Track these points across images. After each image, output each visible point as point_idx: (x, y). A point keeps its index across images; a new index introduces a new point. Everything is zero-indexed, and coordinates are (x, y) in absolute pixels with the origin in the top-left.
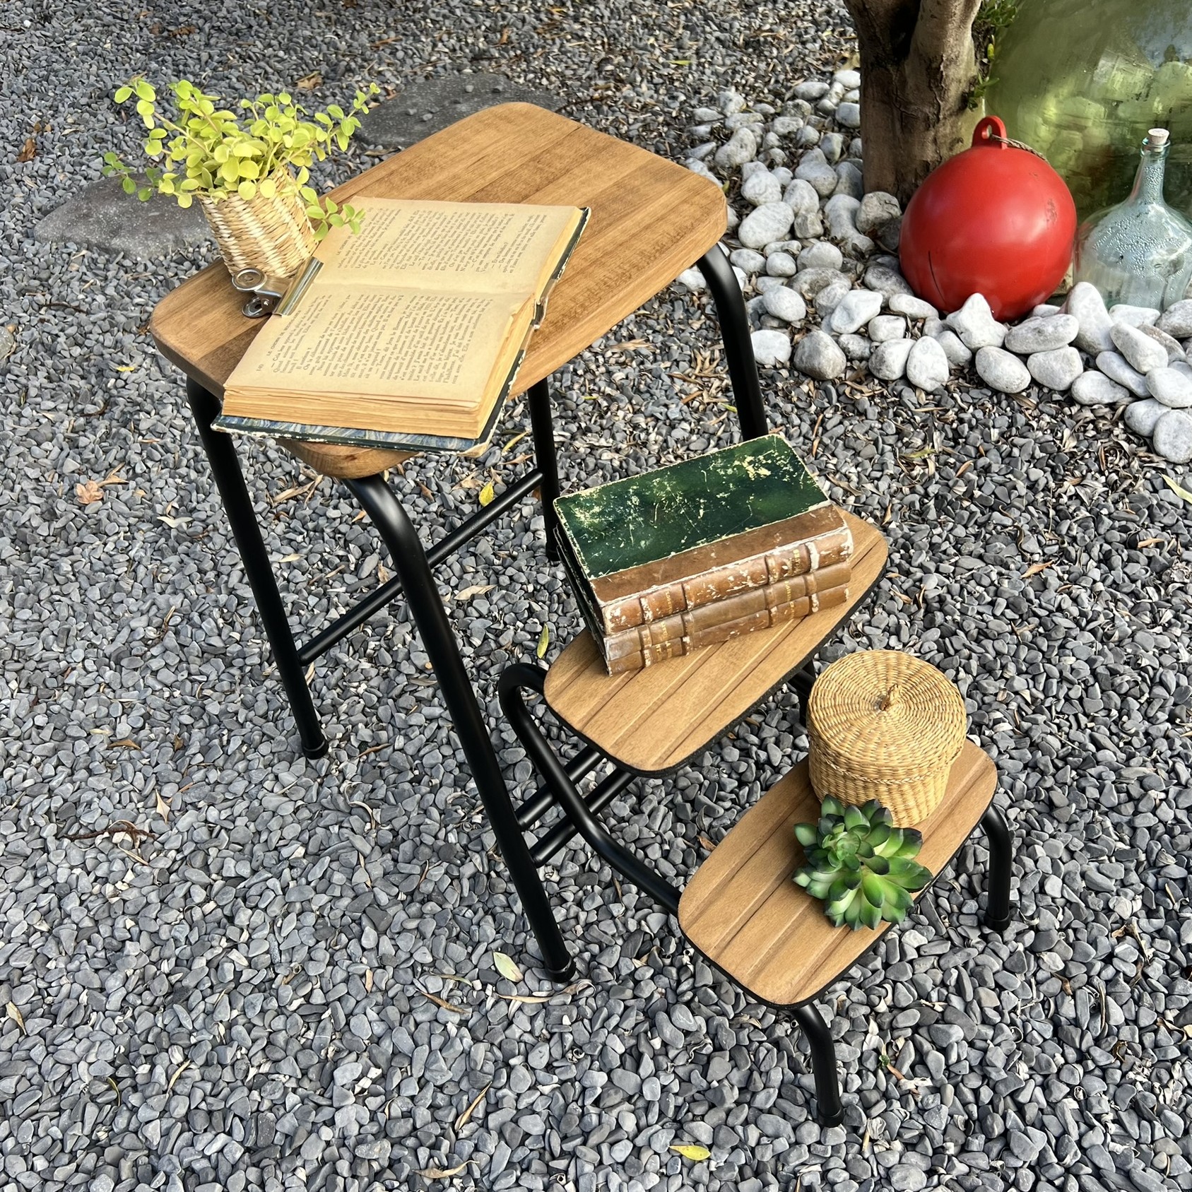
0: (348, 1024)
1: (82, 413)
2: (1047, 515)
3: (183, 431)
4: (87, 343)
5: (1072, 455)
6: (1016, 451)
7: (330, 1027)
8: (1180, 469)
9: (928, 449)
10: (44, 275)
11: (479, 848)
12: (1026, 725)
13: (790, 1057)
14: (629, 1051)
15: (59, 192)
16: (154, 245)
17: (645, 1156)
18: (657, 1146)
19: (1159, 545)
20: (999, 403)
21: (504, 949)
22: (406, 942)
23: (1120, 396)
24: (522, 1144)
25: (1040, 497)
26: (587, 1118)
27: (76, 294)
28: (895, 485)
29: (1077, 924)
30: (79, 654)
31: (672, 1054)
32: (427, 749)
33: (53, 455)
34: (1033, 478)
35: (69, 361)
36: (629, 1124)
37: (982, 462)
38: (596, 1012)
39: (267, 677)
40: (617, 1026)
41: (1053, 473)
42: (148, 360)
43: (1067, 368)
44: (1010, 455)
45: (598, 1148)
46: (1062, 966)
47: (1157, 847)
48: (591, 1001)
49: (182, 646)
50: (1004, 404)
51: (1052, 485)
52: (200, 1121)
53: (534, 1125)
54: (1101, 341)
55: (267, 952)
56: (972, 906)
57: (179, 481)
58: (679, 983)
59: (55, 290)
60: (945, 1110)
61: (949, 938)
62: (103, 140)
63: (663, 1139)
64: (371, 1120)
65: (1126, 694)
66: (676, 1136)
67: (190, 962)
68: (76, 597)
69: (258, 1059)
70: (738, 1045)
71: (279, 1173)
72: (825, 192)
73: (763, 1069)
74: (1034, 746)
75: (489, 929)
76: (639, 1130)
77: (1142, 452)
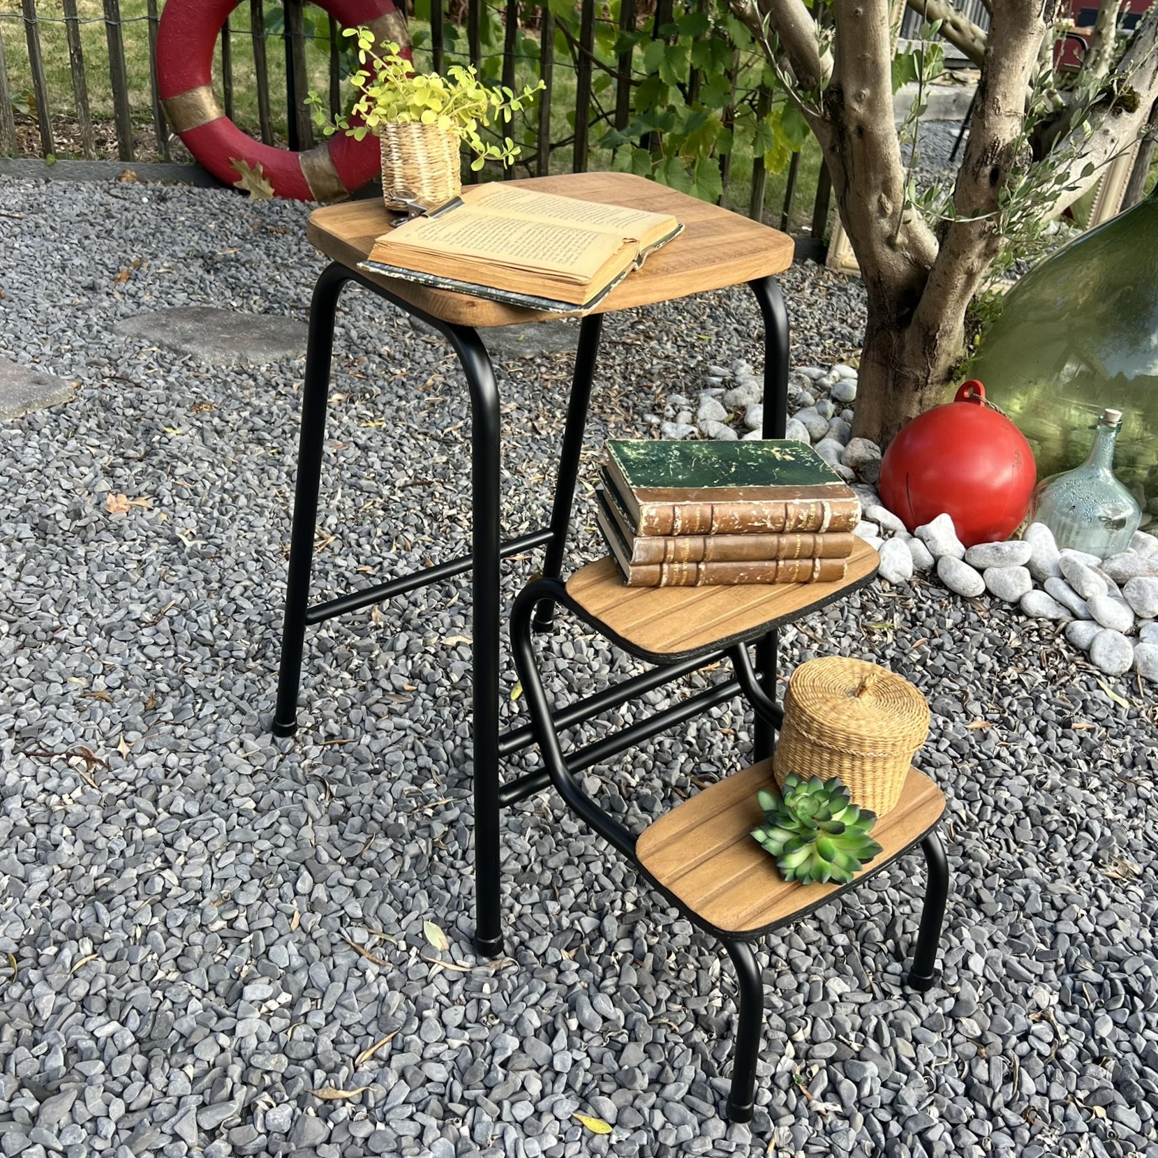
0: (266, 953)
1: (122, 455)
2: (991, 691)
3: (213, 484)
4: (142, 407)
5: (1017, 650)
6: (967, 638)
7: (248, 951)
8: (1112, 680)
9: (888, 623)
10: (114, 357)
11: (426, 834)
12: (960, 838)
13: (704, 1061)
14: (545, 1026)
15: (143, 308)
16: (219, 356)
17: (547, 1118)
18: (559, 1112)
19: (1090, 730)
20: (955, 603)
21: (435, 920)
22: (340, 894)
23: (1063, 614)
24: (423, 1085)
25: (986, 676)
26: (493, 1074)
27: (140, 375)
28: (855, 645)
29: (995, 1001)
30: (74, 619)
31: (587, 1035)
32: (391, 749)
33: (87, 479)
34: (981, 661)
35: (120, 418)
36: (535, 1087)
37: (936, 641)
38: (517, 989)
39: (249, 670)
40: (536, 1004)
41: (999, 660)
42: (194, 430)
43: (1018, 582)
44: (961, 640)
45: (499, 1104)
46: (979, 1033)
47: (1076, 953)
48: (514, 978)
49: (173, 632)
50: (959, 604)
51: (997, 668)
52: (97, 1005)
53: (438, 1073)
54: (1051, 569)
55: (200, 878)
56: (896, 967)
57: (201, 516)
58: (603, 979)
59: (122, 369)
60: (853, 1134)
61: (872, 991)
62: (192, 282)
63: (567, 1107)
64: (272, 1040)
65: (1055, 832)
66: (579, 1109)
67: (119, 873)
68: (83, 576)
69: (170, 965)
70: (654, 1042)
71: (166, 1065)
72: (817, 435)
73: (676, 1065)
74: (965, 855)
75: (424, 901)
76: (543, 1095)
77: (1080, 660)
